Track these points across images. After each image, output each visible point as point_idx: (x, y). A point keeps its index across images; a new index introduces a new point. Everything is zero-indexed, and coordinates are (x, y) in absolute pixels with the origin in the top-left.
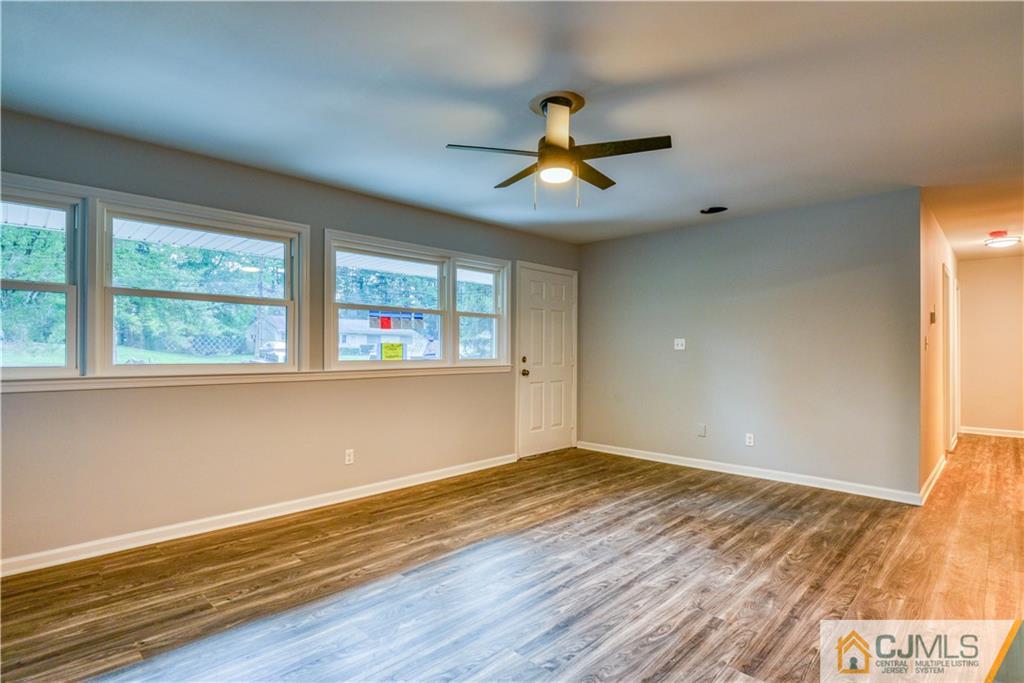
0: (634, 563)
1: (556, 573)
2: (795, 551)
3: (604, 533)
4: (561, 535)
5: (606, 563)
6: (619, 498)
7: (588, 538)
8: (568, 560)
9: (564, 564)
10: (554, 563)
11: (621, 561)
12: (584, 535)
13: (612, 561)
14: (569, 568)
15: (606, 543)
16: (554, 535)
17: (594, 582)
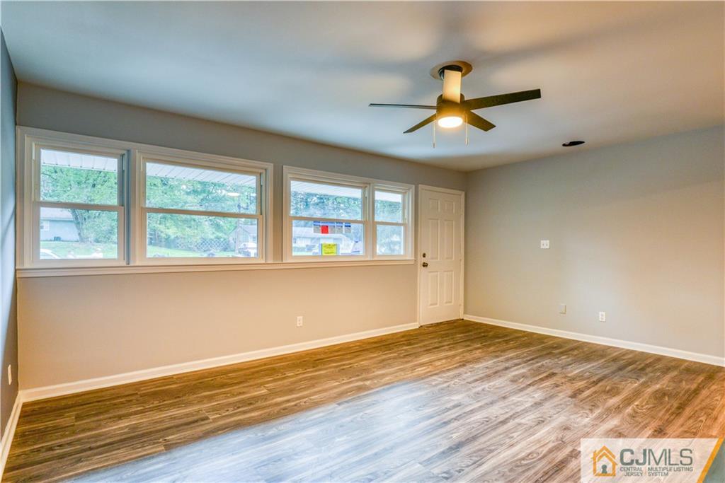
0: (510, 405)
1: (449, 409)
2: (642, 402)
3: (486, 382)
4: (453, 382)
6: (497, 357)
7: (473, 385)
8: (457, 400)
9: (456, 402)
10: (448, 402)
11: (499, 403)
12: (470, 383)
13: (492, 403)
14: (459, 406)
15: (487, 389)
16: (447, 382)
17: (478, 417)
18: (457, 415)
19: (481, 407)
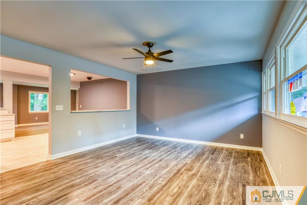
0: (127, 172)
1: (150, 167)
3: (135, 184)
5: (136, 171)
7: (142, 181)
8: (148, 171)
11: (131, 172)
12: (144, 182)
13: (134, 172)
14: (147, 169)
15: (135, 179)
16: (155, 181)
17: (140, 166)
18: (147, 165)
19: (138, 170)
